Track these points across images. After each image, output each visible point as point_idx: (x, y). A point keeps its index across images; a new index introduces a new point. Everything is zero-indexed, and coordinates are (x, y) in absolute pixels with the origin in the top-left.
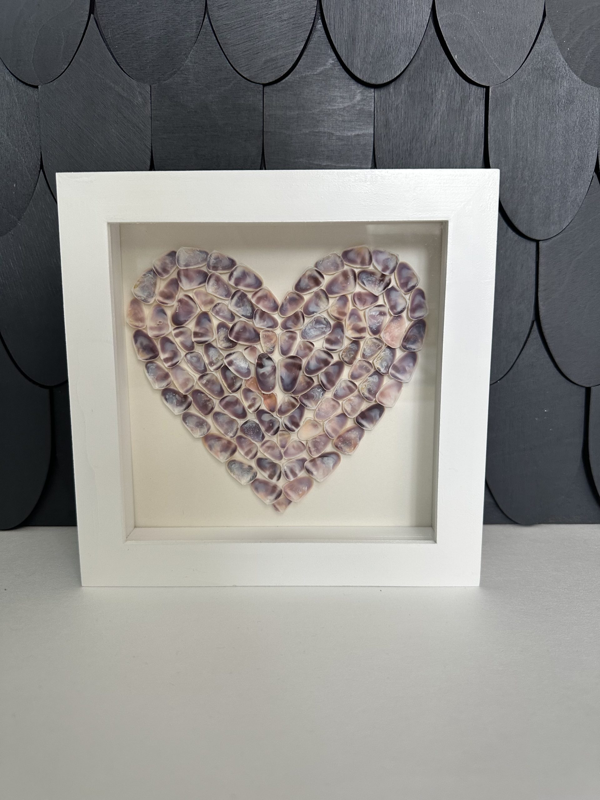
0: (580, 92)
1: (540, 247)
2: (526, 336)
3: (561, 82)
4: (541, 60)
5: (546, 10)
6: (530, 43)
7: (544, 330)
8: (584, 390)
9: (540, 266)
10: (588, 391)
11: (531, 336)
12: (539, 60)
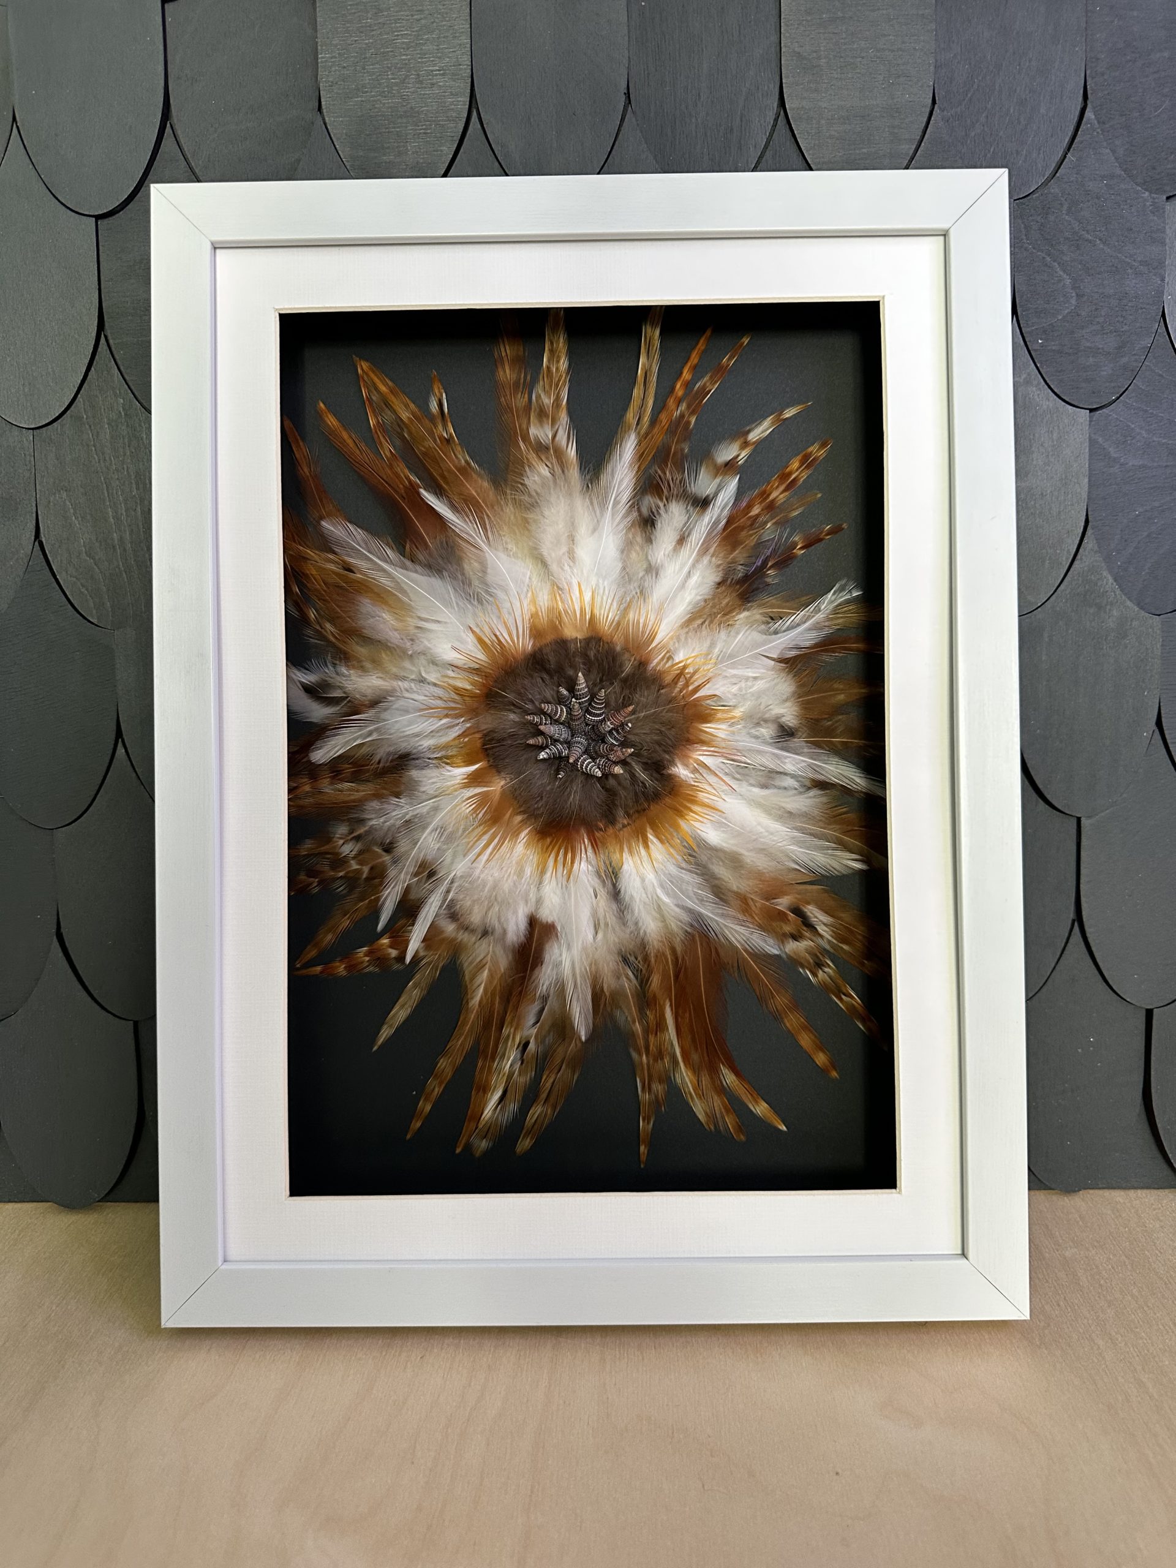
0: (1135, 623)
1: (1082, 825)
2: (1064, 941)
3: (1110, 610)
4: (1083, 582)
5: (1089, 513)
6: (1067, 559)
7: (1088, 935)
8: (1144, 1013)
9: (1082, 850)
10: (1149, 1014)
11: (1071, 940)
12: (1080, 582)
